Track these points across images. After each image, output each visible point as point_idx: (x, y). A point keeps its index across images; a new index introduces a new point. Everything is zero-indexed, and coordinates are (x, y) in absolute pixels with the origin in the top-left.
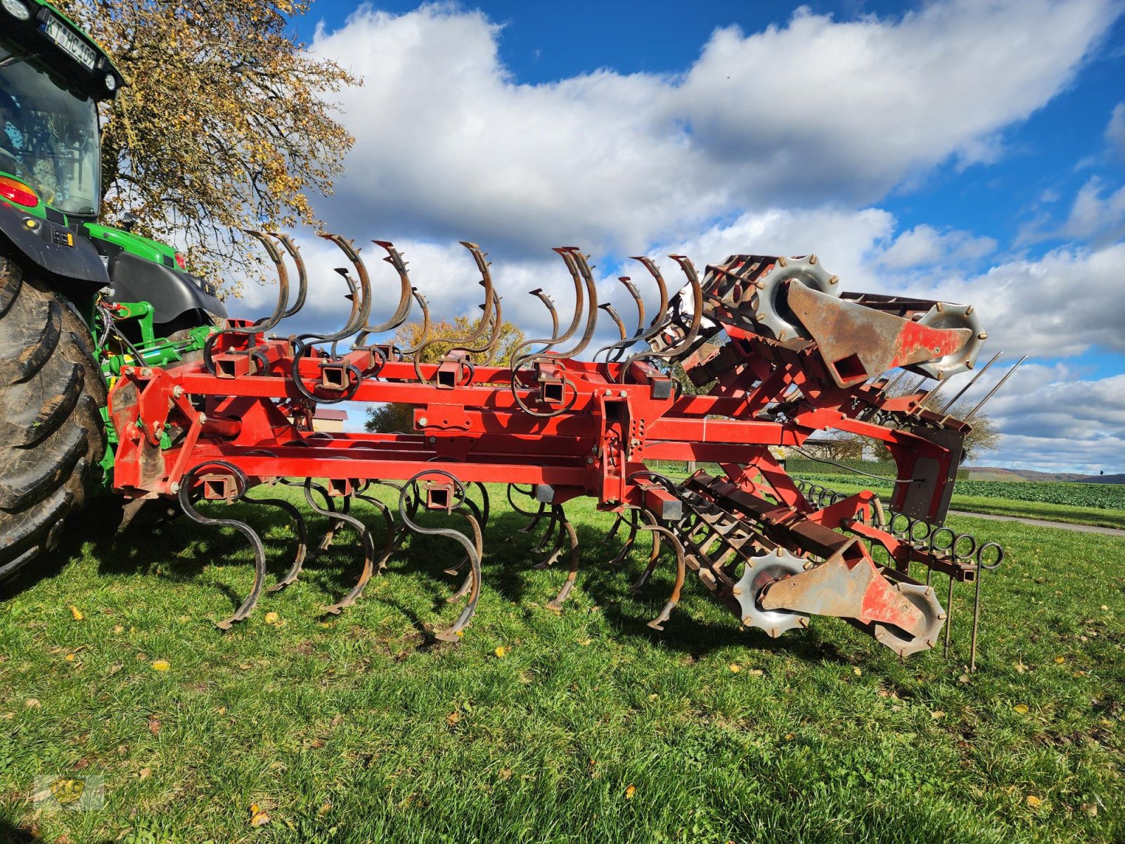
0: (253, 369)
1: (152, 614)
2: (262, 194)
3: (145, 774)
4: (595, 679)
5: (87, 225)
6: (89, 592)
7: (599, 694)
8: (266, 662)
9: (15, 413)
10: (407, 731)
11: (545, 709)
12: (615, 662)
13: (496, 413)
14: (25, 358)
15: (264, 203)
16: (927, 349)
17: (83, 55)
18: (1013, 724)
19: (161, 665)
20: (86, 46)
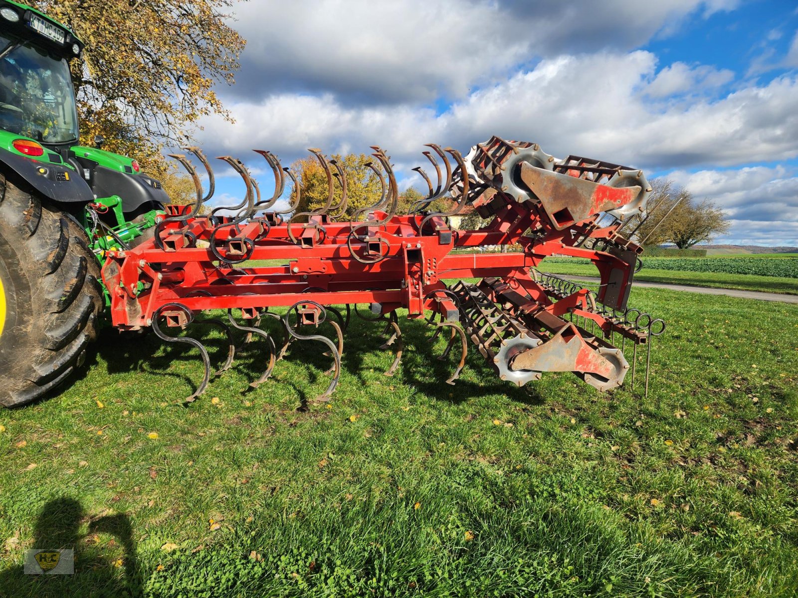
0: (187, 243)
1: (145, 402)
2: (184, 92)
3: (151, 504)
4: (408, 434)
5: (73, 149)
6: (105, 389)
7: (410, 444)
8: (213, 431)
9: (49, 292)
10: (295, 473)
11: (376, 456)
12: (423, 421)
13: (341, 261)
14: (51, 259)
15: (186, 97)
16: (612, 201)
17: (56, 35)
18: (660, 454)
19: (153, 435)
20: (57, 29)
